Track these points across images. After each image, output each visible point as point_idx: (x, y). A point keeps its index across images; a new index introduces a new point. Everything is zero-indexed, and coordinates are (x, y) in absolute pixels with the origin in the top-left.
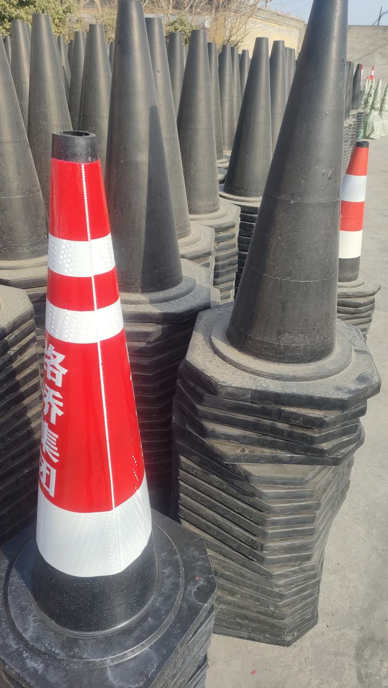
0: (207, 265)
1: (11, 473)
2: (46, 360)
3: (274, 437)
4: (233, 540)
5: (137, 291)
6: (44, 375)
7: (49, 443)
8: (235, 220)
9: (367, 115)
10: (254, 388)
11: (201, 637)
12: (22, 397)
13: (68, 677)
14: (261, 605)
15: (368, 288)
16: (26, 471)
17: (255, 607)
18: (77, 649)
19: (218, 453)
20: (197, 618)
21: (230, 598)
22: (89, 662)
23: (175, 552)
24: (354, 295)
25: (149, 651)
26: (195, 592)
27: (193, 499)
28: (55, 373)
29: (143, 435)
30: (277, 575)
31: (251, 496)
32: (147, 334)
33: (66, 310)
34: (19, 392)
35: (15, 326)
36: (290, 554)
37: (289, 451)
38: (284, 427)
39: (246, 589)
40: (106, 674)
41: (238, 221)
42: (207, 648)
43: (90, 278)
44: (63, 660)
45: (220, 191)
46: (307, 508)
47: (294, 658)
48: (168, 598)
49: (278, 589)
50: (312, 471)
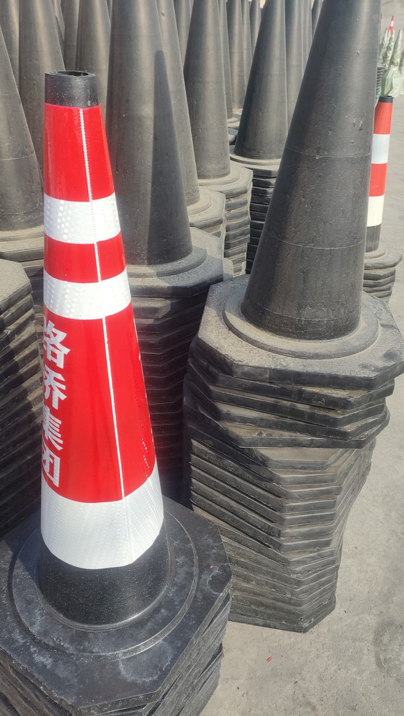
0: (218, 235)
1: (12, 460)
2: (46, 339)
3: (294, 419)
4: (248, 526)
5: (142, 263)
6: (44, 355)
7: (51, 430)
8: (247, 185)
9: (385, 71)
10: (273, 367)
11: (217, 627)
12: (22, 379)
13: (79, 672)
14: (277, 591)
15: (389, 259)
16: (29, 457)
17: (272, 594)
18: (87, 643)
19: (233, 437)
20: (212, 608)
21: (245, 585)
22: (100, 656)
23: (188, 539)
24: (373, 267)
25: (163, 643)
26: (210, 582)
27: (206, 485)
28: (56, 353)
29: (153, 418)
30: (294, 561)
31: (267, 481)
32: (155, 310)
33: (66, 282)
34: (18, 374)
35: (11, 303)
36: (309, 539)
37: (310, 433)
38: (304, 408)
39: (262, 576)
40: (119, 667)
41: (250, 187)
42: (222, 637)
43: (92, 245)
44: (73, 654)
45: (231, 153)
46: (328, 492)
47: (311, 644)
48: (182, 588)
49: (295, 576)
50: (334, 455)
